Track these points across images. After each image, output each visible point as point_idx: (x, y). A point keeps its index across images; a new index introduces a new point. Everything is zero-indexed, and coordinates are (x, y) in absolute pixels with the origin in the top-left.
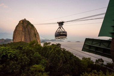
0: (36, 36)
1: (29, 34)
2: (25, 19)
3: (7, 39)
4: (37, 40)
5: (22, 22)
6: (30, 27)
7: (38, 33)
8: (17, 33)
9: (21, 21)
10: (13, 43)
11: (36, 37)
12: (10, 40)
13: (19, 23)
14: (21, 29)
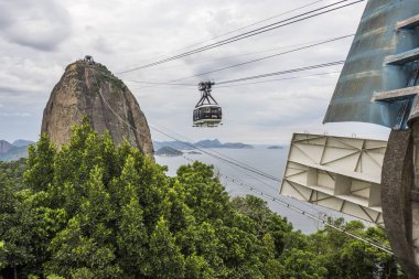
2: (89, 58)
3: (21, 141)
6: (111, 90)
9: (74, 68)
11: (135, 133)
13: (64, 75)
14: (73, 100)
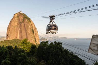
0: (33, 32)
1: (26, 30)
4: (36, 37)
5: (18, 15)
6: (27, 21)
7: (36, 28)
8: (11, 29)
9: (16, 15)
10: (7, 41)
11: (34, 34)
12: (4, 37)
13: (14, 17)
14: (16, 24)
